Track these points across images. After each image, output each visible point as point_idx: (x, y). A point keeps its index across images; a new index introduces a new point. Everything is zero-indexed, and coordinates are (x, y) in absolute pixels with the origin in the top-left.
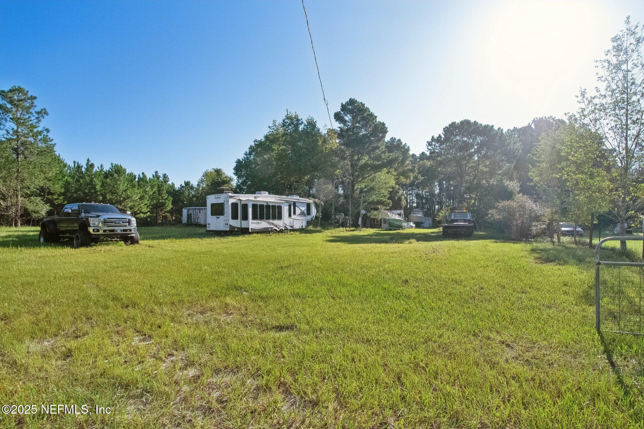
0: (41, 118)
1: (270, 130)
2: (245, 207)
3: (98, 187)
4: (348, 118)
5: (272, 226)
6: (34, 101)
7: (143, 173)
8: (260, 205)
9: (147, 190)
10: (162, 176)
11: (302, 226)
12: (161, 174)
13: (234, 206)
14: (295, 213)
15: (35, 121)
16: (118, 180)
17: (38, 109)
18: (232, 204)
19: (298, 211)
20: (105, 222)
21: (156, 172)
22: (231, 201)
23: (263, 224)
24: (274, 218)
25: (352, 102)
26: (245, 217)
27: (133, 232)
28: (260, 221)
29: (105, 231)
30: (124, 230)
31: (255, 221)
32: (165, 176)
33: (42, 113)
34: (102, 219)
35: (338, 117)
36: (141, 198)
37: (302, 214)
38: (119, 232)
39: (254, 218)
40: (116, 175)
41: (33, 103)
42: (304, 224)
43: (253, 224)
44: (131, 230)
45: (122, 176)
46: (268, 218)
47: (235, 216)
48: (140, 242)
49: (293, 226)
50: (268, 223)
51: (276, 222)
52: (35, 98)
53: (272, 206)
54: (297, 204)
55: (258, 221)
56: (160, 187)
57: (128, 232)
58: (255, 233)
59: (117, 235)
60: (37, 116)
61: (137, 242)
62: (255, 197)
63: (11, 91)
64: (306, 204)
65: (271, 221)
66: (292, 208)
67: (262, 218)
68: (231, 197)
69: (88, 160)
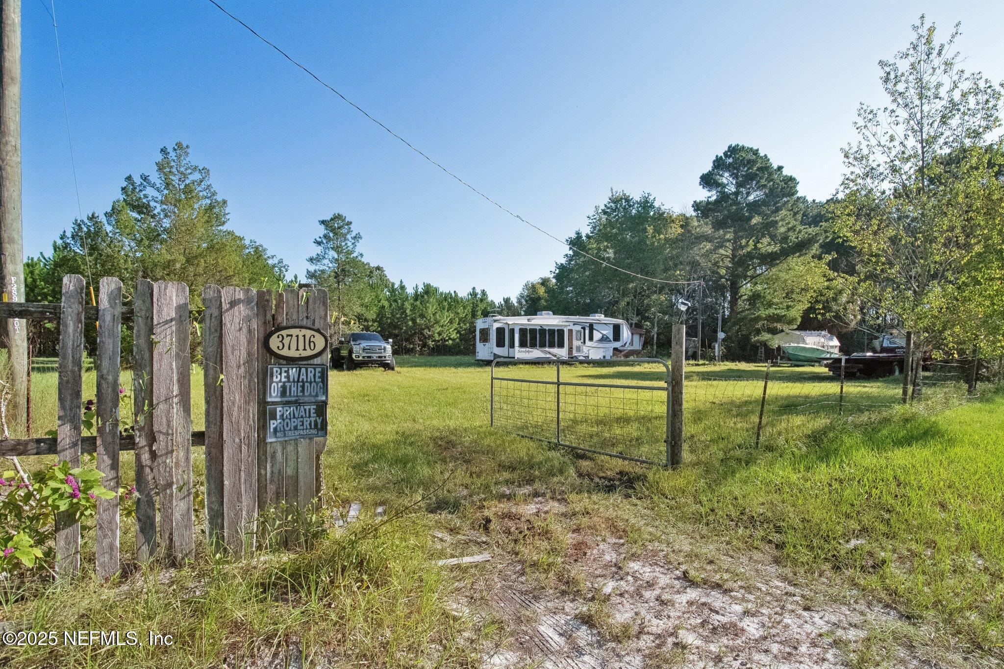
0: (357, 244)
1: (591, 221)
2: (512, 331)
3: (408, 311)
4: (726, 178)
5: (548, 356)
6: (351, 226)
7: (455, 292)
8: (530, 329)
9: (459, 311)
10: (480, 292)
11: (604, 357)
12: (478, 291)
13: (500, 332)
14: (591, 339)
15: (352, 247)
16: (428, 302)
17: (353, 234)
18: (497, 329)
19: (597, 336)
20: (364, 349)
21: (474, 288)
22: (496, 325)
23: (536, 353)
24: (552, 345)
25: (733, 151)
26: (512, 345)
27: (387, 358)
28: (530, 350)
29: (363, 357)
30: (380, 357)
31: (524, 349)
32: (484, 293)
33: (357, 237)
34: (362, 346)
35: (707, 180)
36: (451, 322)
37: (604, 339)
38: (375, 358)
39: (523, 344)
40: (426, 297)
41: (350, 228)
42: (609, 354)
43: (520, 353)
44: (385, 357)
45: (431, 297)
46: (543, 345)
47: (500, 343)
48: (396, 369)
49: (588, 357)
50: (542, 351)
51: (555, 350)
52: (351, 223)
53: (549, 330)
54: (595, 327)
55: (527, 349)
56: (475, 306)
57: (383, 359)
58: (522, 363)
59: (373, 362)
60: (353, 241)
61: (393, 369)
62: (529, 320)
63: (332, 219)
64: (612, 326)
65: (547, 349)
66: (587, 332)
67: (533, 345)
68: (495, 321)
69: (401, 281)
